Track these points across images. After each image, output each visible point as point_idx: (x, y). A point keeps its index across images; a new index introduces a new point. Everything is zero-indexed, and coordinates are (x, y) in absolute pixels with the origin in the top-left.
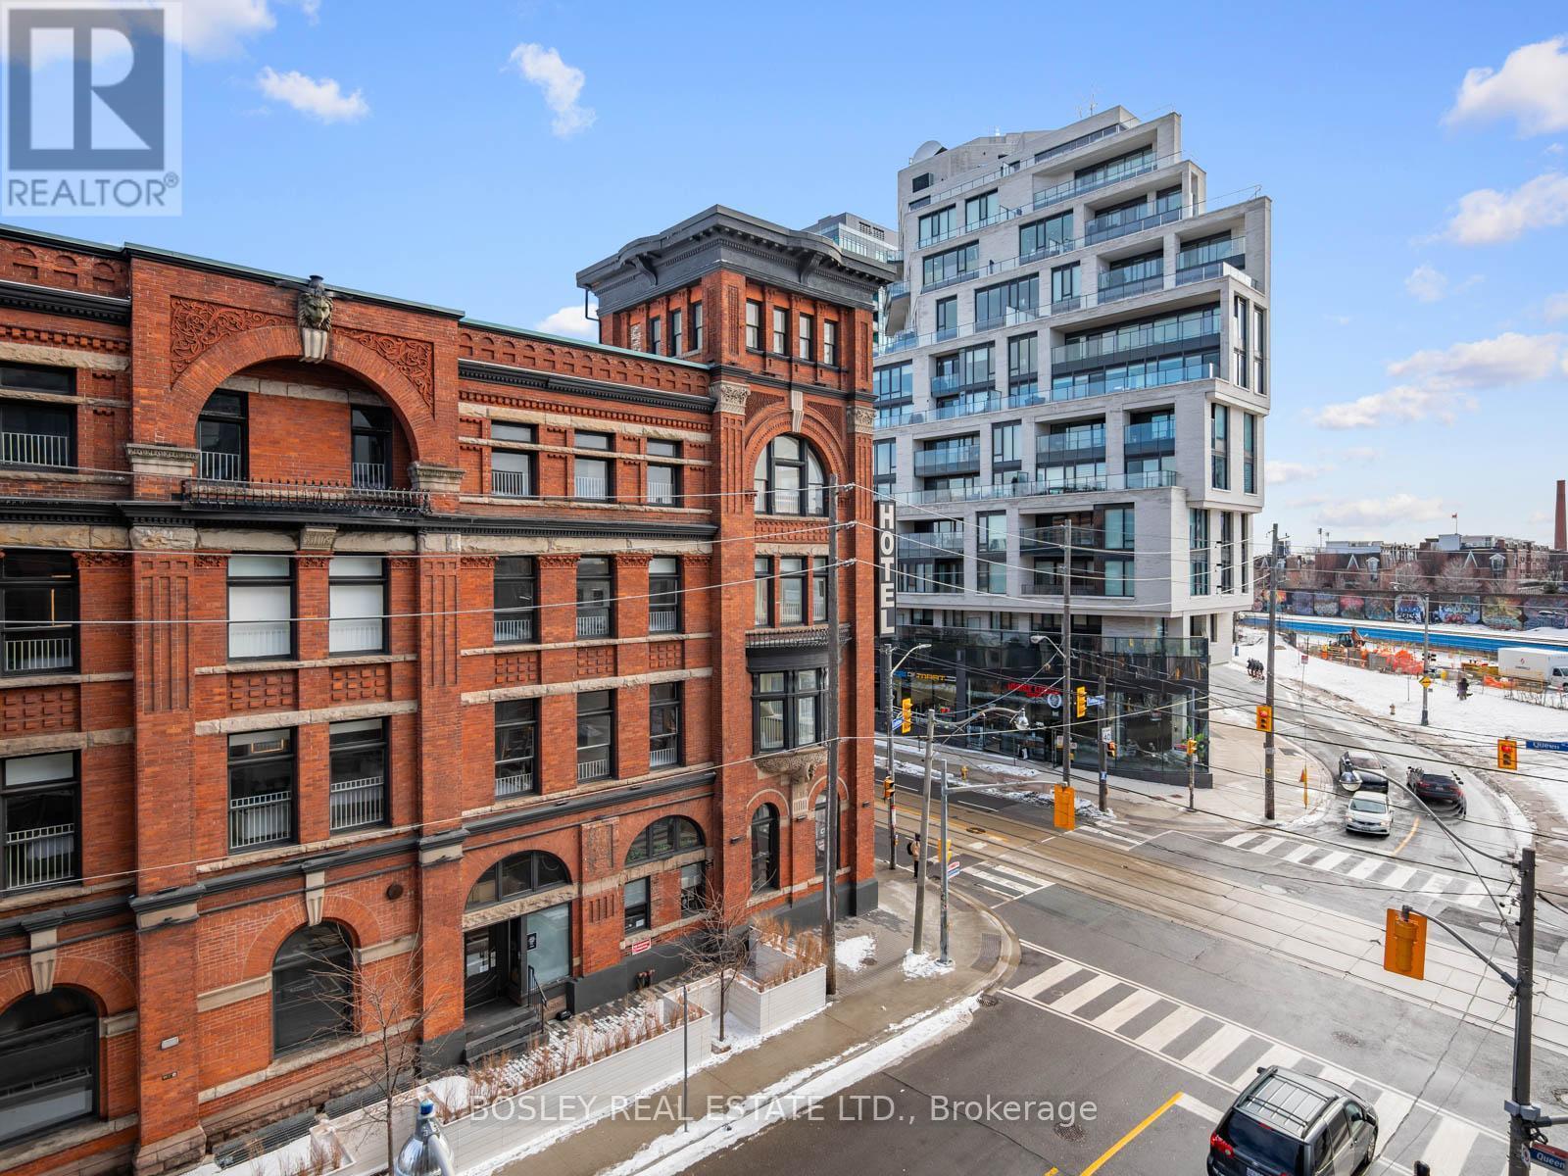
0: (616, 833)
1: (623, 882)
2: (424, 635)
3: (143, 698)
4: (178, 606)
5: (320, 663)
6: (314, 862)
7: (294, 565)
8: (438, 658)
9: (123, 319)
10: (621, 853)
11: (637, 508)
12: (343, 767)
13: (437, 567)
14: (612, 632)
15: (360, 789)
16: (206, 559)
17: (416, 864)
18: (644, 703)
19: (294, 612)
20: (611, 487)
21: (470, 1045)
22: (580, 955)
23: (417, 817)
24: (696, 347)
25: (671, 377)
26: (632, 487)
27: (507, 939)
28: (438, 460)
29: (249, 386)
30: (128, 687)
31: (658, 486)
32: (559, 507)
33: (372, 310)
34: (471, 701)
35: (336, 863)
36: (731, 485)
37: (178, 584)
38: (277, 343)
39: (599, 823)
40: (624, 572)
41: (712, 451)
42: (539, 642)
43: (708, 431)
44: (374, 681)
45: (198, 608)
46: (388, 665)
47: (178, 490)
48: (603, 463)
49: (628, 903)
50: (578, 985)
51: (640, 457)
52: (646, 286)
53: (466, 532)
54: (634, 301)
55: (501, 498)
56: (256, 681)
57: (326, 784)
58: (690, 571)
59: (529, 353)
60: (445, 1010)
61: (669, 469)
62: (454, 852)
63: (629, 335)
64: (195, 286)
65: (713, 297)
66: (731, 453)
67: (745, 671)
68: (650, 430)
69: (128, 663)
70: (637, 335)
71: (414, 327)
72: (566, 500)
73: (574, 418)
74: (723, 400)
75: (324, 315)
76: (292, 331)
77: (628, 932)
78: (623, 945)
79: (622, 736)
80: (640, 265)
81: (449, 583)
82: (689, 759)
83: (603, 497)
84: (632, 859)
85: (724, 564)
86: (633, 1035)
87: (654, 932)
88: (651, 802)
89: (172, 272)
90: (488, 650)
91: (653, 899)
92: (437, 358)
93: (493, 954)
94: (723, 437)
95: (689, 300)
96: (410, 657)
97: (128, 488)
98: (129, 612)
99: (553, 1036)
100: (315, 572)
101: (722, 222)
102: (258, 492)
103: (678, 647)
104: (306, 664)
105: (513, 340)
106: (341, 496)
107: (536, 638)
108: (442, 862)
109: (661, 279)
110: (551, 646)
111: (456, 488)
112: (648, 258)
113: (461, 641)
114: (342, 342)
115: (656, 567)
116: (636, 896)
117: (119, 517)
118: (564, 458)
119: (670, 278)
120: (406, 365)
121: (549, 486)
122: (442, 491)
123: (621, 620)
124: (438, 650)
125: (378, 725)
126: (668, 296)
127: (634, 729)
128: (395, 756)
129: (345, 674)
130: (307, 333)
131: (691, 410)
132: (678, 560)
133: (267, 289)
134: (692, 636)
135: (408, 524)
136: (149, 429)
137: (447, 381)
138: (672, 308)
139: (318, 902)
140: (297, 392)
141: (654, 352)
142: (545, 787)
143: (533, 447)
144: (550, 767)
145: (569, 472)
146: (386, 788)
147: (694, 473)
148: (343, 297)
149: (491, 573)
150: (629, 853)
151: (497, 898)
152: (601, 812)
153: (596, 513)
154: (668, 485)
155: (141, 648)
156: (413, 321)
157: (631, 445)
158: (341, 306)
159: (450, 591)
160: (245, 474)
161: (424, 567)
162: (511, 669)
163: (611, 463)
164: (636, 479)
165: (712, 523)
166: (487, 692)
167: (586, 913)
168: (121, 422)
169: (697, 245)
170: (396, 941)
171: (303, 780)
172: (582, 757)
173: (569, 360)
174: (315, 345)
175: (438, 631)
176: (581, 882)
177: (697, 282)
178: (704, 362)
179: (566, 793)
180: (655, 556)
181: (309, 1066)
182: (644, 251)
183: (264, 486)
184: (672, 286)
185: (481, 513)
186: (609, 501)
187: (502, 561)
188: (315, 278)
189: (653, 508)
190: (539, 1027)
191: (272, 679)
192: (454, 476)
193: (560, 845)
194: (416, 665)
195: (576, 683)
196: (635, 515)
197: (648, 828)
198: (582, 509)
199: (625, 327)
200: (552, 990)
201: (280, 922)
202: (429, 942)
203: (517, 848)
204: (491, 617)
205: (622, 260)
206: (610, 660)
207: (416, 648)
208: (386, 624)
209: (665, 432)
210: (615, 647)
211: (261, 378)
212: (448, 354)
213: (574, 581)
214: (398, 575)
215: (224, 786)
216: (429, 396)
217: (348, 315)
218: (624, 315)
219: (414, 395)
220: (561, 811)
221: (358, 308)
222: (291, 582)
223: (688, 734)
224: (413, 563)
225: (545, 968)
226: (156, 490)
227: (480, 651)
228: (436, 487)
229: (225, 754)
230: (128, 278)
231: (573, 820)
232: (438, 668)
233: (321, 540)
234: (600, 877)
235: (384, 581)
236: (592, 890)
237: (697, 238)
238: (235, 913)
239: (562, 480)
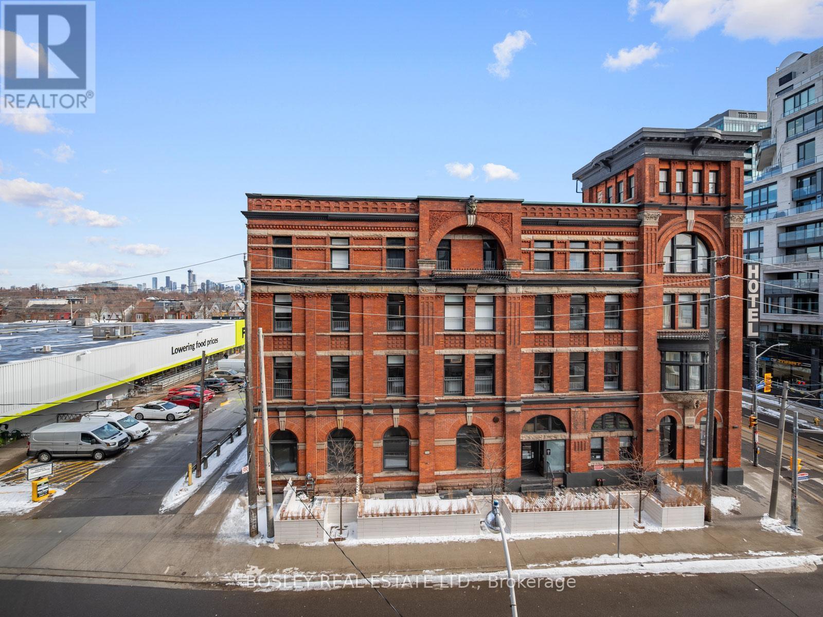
0: (587, 415)
1: (590, 437)
2: (507, 325)
3: (421, 342)
4: (431, 312)
5: (472, 333)
6: (469, 403)
7: (464, 298)
8: (513, 334)
9: (417, 220)
10: (590, 424)
11: (599, 273)
12: (479, 371)
13: (513, 299)
14: (586, 327)
15: (484, 380)
16: (439, 296)
17: (504, 411)
18: (602, 360)
19: (464, 315)
20: (586, 264)
21: (523, 486)
22: (570, 462)
23: (504, 393)
24: (631, 197)
25: (617, 213)
26: (597, 264)
27: (538, 447)
28: (513, 258)
29: (451, 237)
30: (417, 336)
31: (610, 263)
32: (562, 274)
33: (490, 205)
34: (525, 352)
35: (477, 405)
36: (649, 260)
37: (431, 305)
38: (458, 221)
39: (579, 409)
40: (592, 301)
41: (639, 245)
42: (553, 330)
43: (637, 235)
44: (490, 341)
45: (436, 313)
46: (495, 335)
47: (431, 274)
48: (583, 254)
49: (592, 447)
50: (568, 475)
51: (601, 250)
52: (605, 173)
53: (524, 285)
54: (599, 181)
55: (538, 271)
56: (452, 338)
57: (473, 376)
58: (626, 301)
59: (550, 211)
60: (514, 470)
61: (616, 255)
62: (518, 409)
63: (597, 197)
64: (436, 206)
65: (641, 172)
66: (650, 245)
67: (657, 350)
68: (606, 238)
69: (417, 330)
70: (601, 196)
71: (505, 208)
72: (565, 271)
73: (569, 236)
74: (645, 220)
75: (474, 209)
76: (464, 216)
77: (592, 459)
78: (590, 464)
79: (590, 373)
80: (602, 165)
81: (517, 305)
82: (624, 388)
83: (583, 269)
84: (595, 427)
85: (645, 298)
86: (593, 505)
87: (605, 463)
88: (604, 404)
89: (430, 203)
90: (532, 332)
91: (605, 448)
92: (513, 219)
93: (533, 453)
94: (645, 237)
95: (627, 175)
96: (502, 333)
97: (417, 274)
98: (418, 314)
99: (557, 493)
100: (471, 300)
101: (645, 135)
102: (453, 273)
103: (620, 336)
104: (468, 333)
105: (543, 207)
106: (480, 273)
107: (552, 328)
108: (513, 412)
109: (613, 169)
110: (558, 332)
111: (521, 268)
112: (606, 161)
113: (521, 328)
114: (480, 218)
115: (608, 299)
116: (596, 445)
117: (415, 283)
118: (565, 253)
119: (617, 167)
120: (502, 223)
121: (558, 265)
122: (515, 270)
123: (591, 323)
124: (513, 332)
125: (491, 357)
126: (616, 176)
127: (597, 371)
128: (497, 369)
129: (480, 337)
130: (469, 216)
131: (628, 226)
132: (620, 296)
133: (457, 203)
134: (627, 331)
135: (502, 283)
136: (424, 255)
137: (517, 227)
138: (618, 181)
139: (471, 418)
140: (466, 237)
141: (609, 203)
142: (555, 390)
143: (552, 250)
144: (557, 382)
145: (567, 259)
146: (494, 380)
147: (629, 256)
148: (480, 201)
149: (534, 302)
150: (593, 425)
151: (534, 431)
152: (580, 405)
153: (579, 276)
154: (615, 262)
155: (421, 325)
156: (505, 206)
157: (597, 245)
158: (480, 205)
159: (517, 309)
160: (450, 268)
161: (508, 299)
162: (541, 340)
163: (586, 254)
164: (598, 260)
165: (638, 278)
166: (531, 349)
167: (572, 447)
168: (416, 252)
169: (632, 149)
170: (496, 438)
171: (466, 374)
172: (572, 379)
173: (568, 212)
174: (471, 220)
175: (513, 324)
176: (570, 433)
177: (632, 167)
178: (635, 203)
179: (564, 394)
180: (608, 294)
181: (467, 474)
182: (604, 158)
183: (455, 272)
184: (619, 171)
185: (530, 278)
186: (585, 271)
187: (538, 297)
188: (471, 196)
189: (607, 273)
190: (551, 487)
191: (457, 338)
192: (519, 264)
193: (562, 415)
194: (504, 336)
195: (569, 348)
196: (599, 276)
197: (603, 416)
198: (573, 274)
199: (595, 194)
200: (557, 474)
201: (459, 422)
202: (508, 442)
203: (543, 413)
204: (533, 319)
205: (594, 164)
206: (585, 340)
207: (504, 330)
208: (494, 320)
209: (613, 238)
210: (588, 334)
211: (455, 234)
212: (518, 216)
213: (569, 305)
214: (498, 302)
215: (443, 372)
216: (510, 234)
217: (482, 208)
218: (594, 189)
219: (505, 234)
220: (561, 401)
221: (486, 205)
222: (463, 304)
223: (624, 376)
224: (504, 297)
225: (554, 465)
226: (425, 274)
227: (529, 332)
228: (513, 268)
229: (443, 362)
230: (418, 207)
231: (567, 406)
232: (512, 338)
233: (473, 289)
234: (579, 432)
235: (493, 304)
236: (575, 437)
237: (632, 146)
238: (446, 416)
239: (564, 262)
